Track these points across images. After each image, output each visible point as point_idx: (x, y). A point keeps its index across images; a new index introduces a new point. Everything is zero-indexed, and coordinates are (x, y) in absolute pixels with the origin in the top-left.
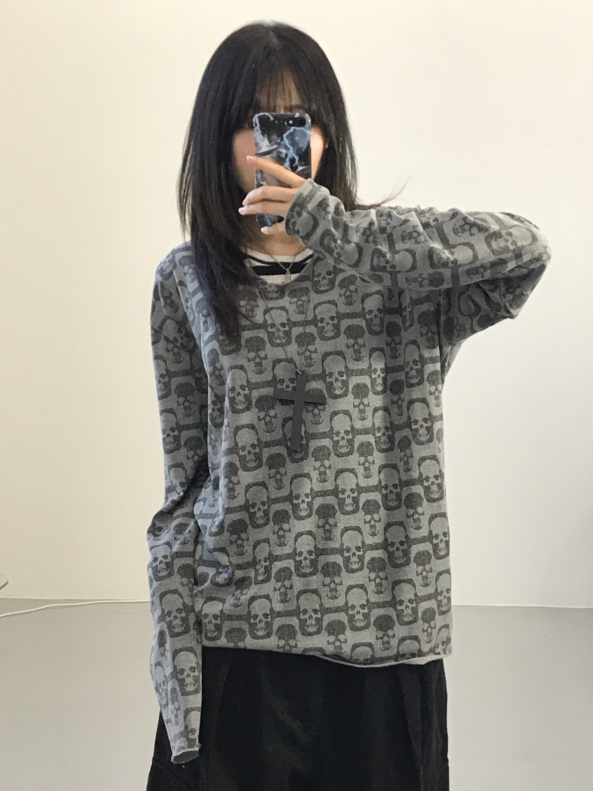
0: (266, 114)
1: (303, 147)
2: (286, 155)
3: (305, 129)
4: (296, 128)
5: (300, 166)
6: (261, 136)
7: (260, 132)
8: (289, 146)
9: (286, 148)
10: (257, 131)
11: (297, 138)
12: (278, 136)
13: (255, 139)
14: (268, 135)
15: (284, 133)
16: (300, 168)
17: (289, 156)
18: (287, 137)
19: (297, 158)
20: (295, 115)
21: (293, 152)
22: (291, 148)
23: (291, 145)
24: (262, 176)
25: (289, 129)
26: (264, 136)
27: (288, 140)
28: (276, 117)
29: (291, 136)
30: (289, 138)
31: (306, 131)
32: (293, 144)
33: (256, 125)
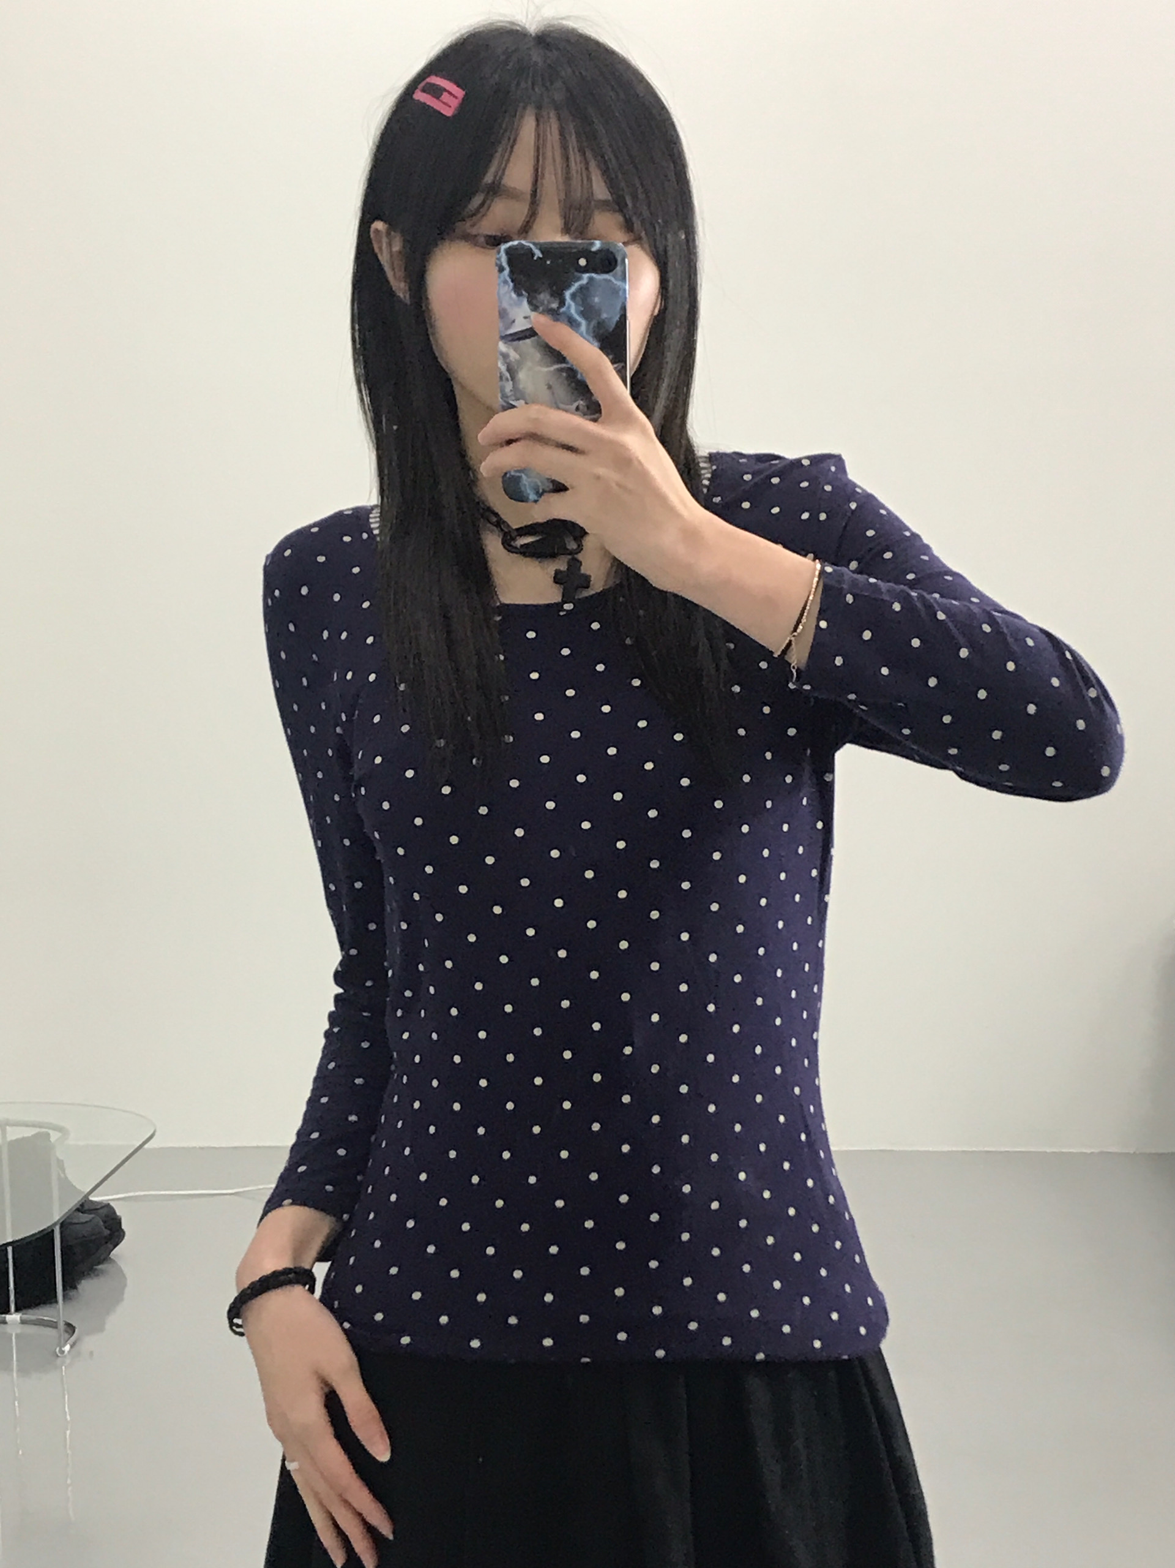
1: (610, 319)
3: (614, 276)
4: (593, 275)
6: (514, 295)
7: (511, 284)
8: (578, 318)
9: (572, 323)
10: (505, 282)
11: (597, 300)
12: (552, 295)
13: (500, 300)
14: (530, 293)
15: (569, 286)
18: (574, 296)
20: (592, 244)
22: (583, 323)
23: (583, 314)
24: (513, 384)
25: (579, 279)
26: (519, 295)
27: (576, 304)
28: (548, 250)
29: (583, 294)
30: (578, 299)
31: (619, 283)
32: (588, 312)
33: (501, 269)
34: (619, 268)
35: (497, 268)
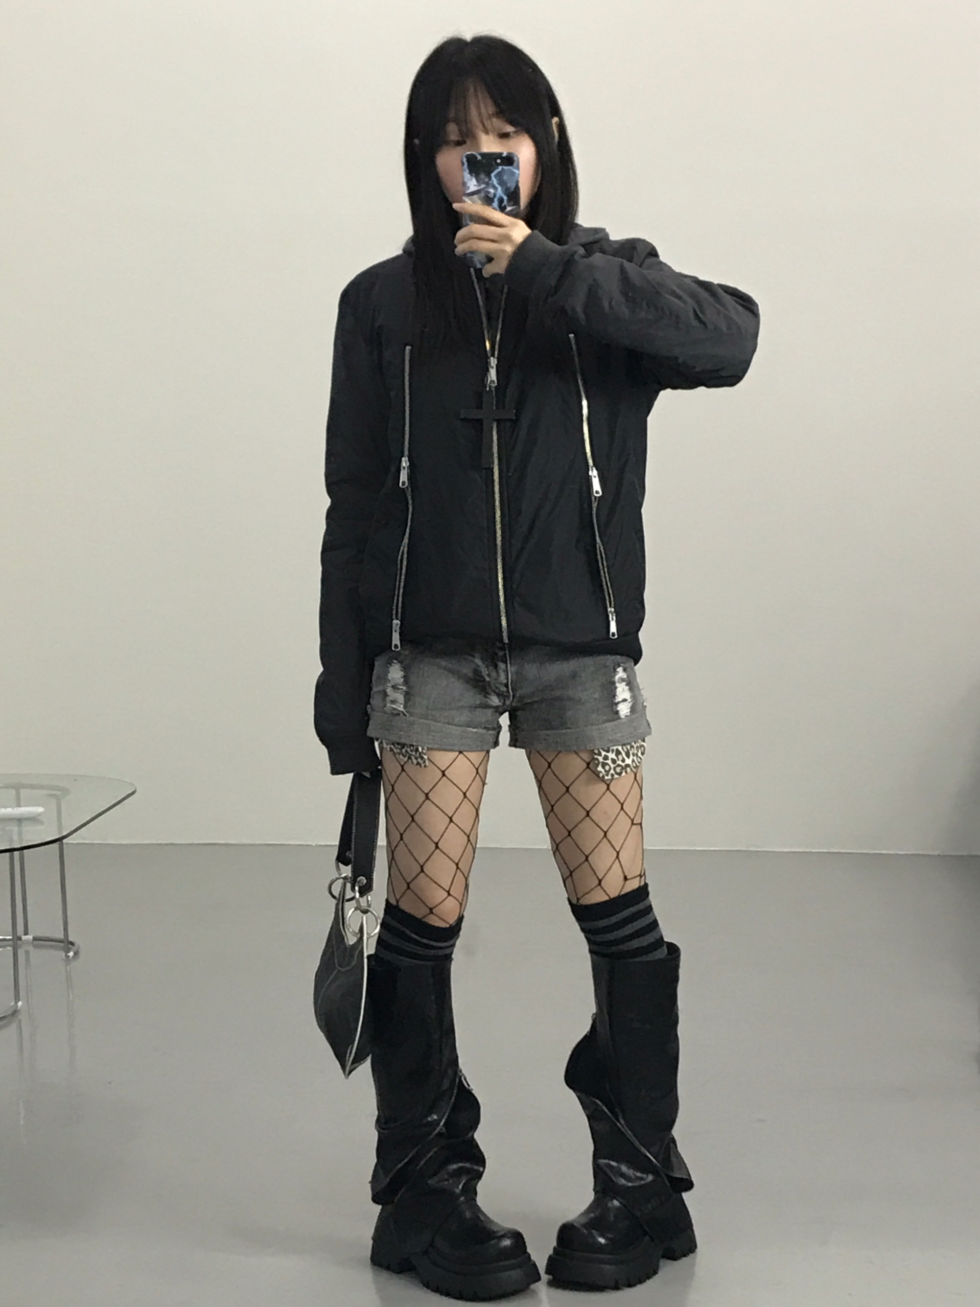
2: (495, 195)
4: (505, 168)
5: (509, 206)
6: (469, 176)
7: (468, 171)
8: (497, 186)
9: (495, 188)
10: (465, 170)
11: (505, 177)
12: (486, 176)
13: (463, 177)
14: (475, 174)
15: (492, 172)
16: (509, 209)
17: (498, 195)
18: (495, 176)
19: (505, 198)
21: (503, 192)
22: (499, 188)
23: (499, 184)
25: (498, 168)
26: (471, 175)
27: (497, 180)
28: (484, 155)
29: (499, 176)
30: (498, 178)
31: (515, 170)
32: (501, 183)
33: (463, 164)
34: (515, 164)
35: (461, 164)
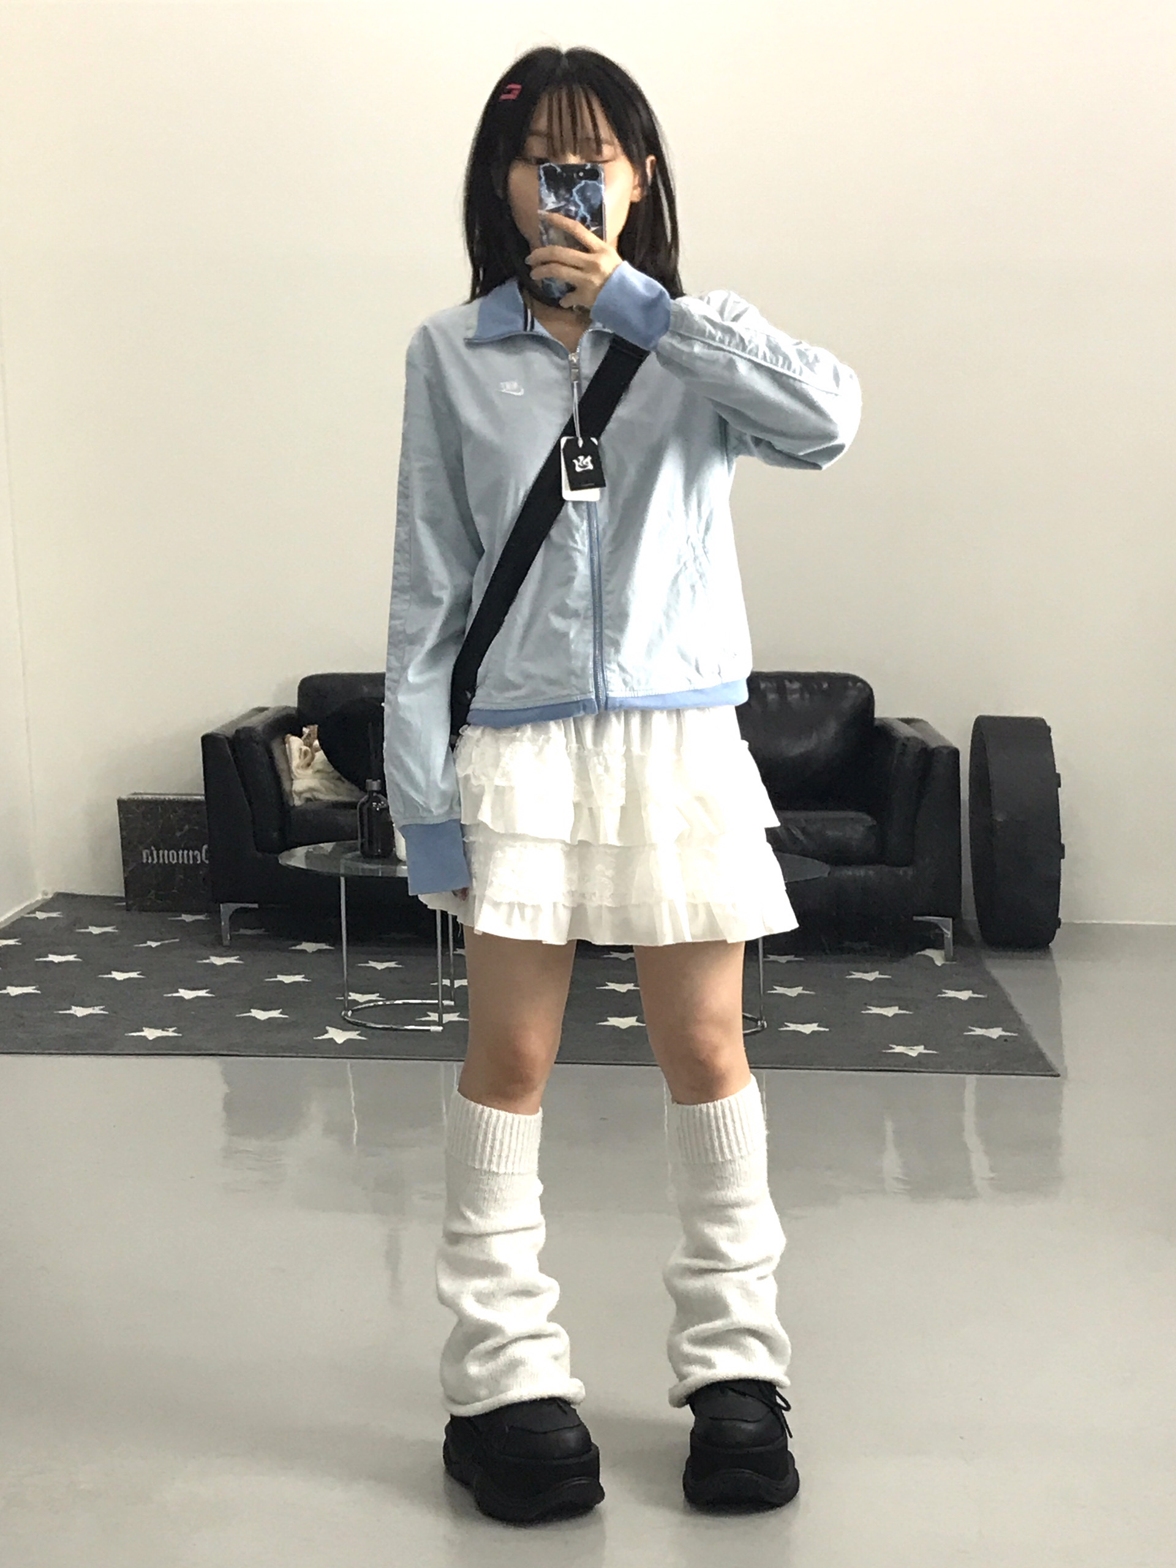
0: (552, 165)
1: (594, 203)
4: (589, 182)
8: (580, 203)
9: (576, 204)
11: (589, 194)
12: (566, 191)
13: (540, 193)
14: (554, 189)
15: (575, 187)
18: (577, 192)
19: (588, 217)
21: (585, 211)
22: (582, 206)
23: (582, 201)
24: (548, 238)
25: (580, 183)
26: (549, 191)
29: (582, 192)
30: (580, 194)
32: (585, 200)
35: (539, 177)
